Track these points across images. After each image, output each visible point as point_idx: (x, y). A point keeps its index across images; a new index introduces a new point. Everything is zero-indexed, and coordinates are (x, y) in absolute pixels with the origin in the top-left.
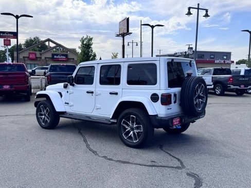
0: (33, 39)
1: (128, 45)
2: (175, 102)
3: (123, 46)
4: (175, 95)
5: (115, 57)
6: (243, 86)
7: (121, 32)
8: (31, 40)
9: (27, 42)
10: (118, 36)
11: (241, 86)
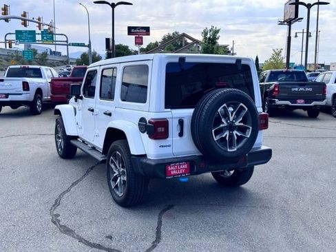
0: (171, 35)
1: (296, 36)
2: (181, 134)
3: (289, 38)
4: (181, 122)
5: (278, 54)
6: (303, 101)
7: (287, 18)
8: (169, 37)
9: (164, 39)
10: (281, 23)
11: (299, 101)
